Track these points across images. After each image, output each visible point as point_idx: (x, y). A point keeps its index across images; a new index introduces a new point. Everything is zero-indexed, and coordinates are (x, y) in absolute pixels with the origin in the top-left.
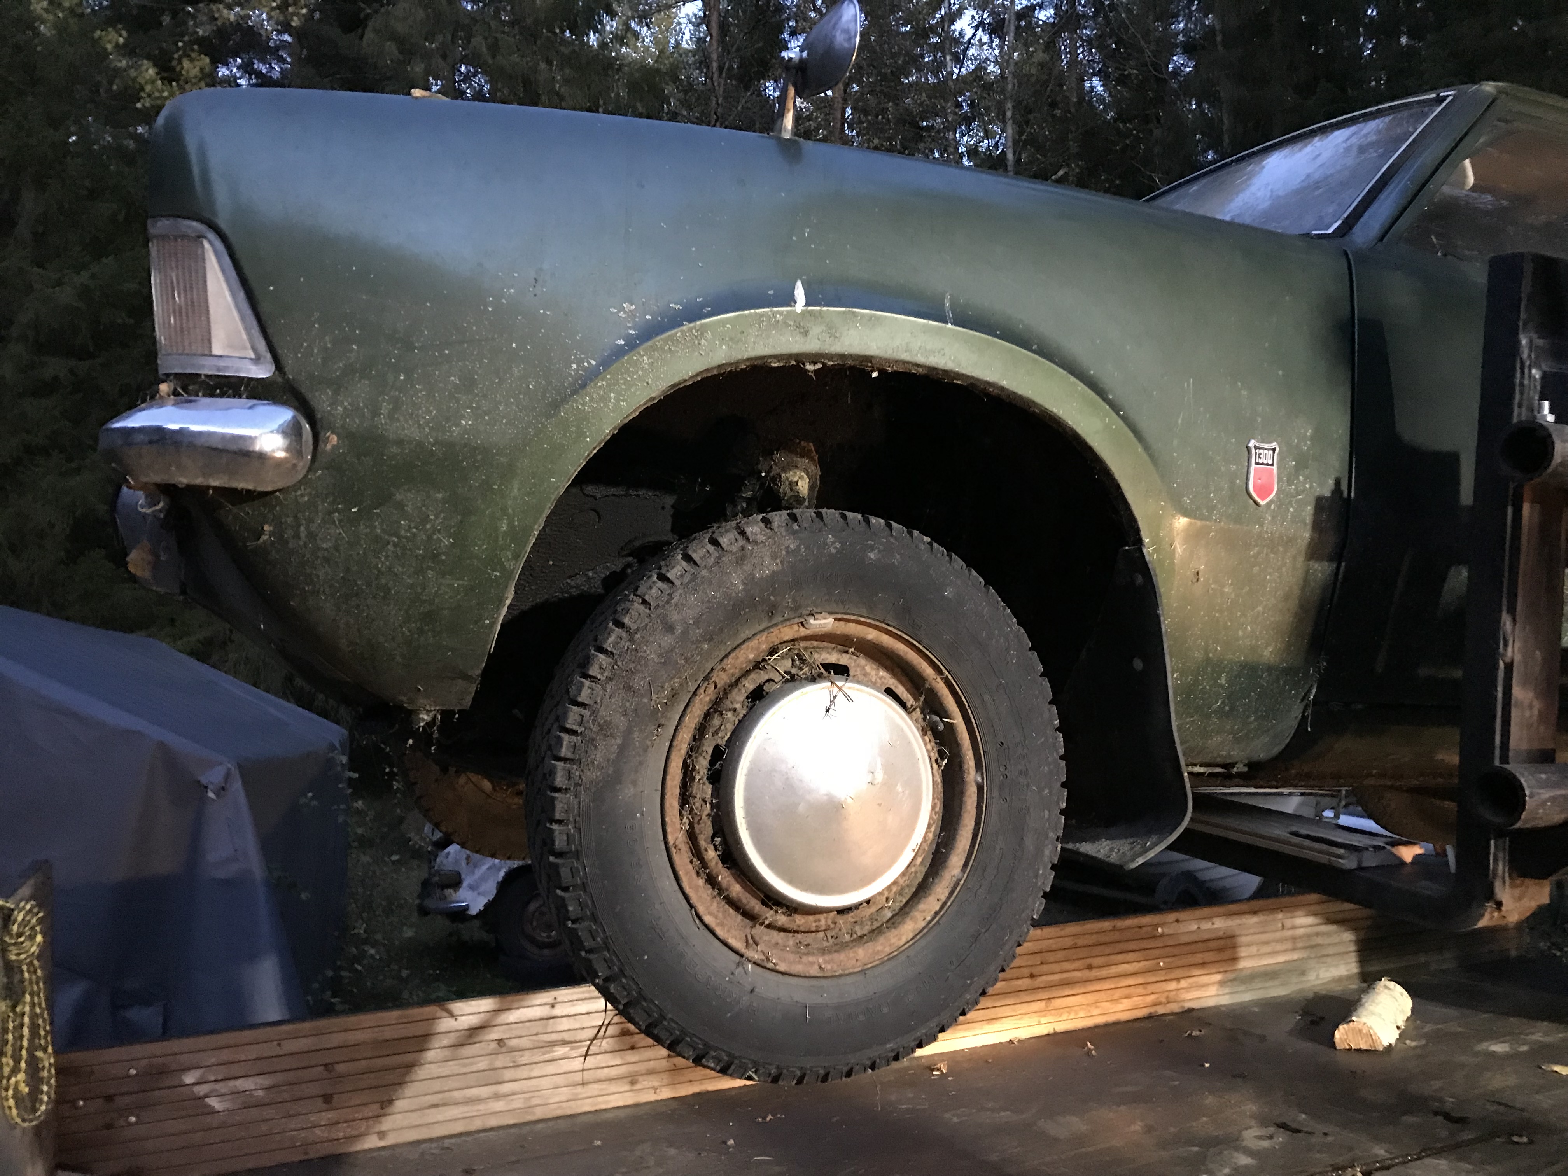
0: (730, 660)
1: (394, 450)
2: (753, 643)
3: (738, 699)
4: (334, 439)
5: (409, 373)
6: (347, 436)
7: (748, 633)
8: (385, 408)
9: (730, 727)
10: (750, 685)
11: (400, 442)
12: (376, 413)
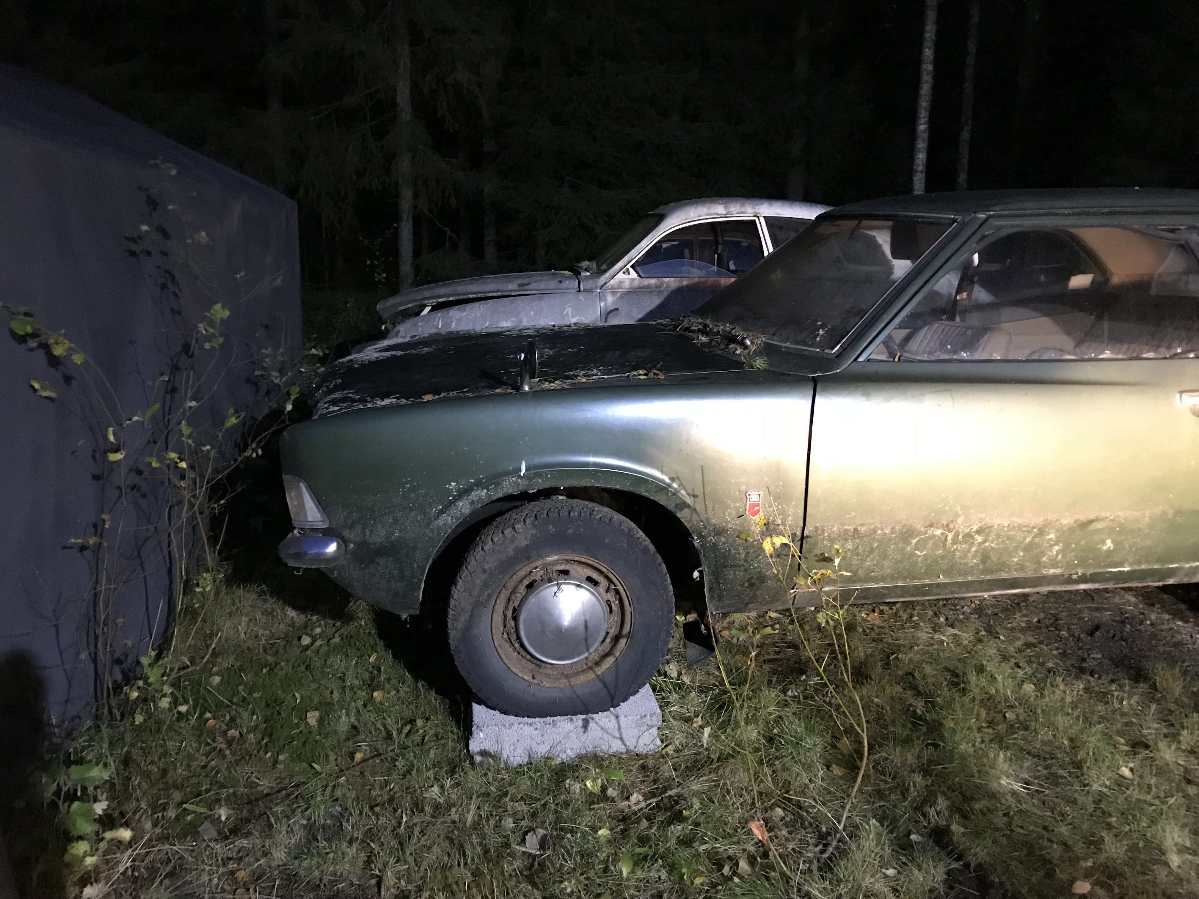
0: (514, 577)
1: (373, 546)
2: (524, 569)
3: (522, 589)
4: (352, 545)
5: (375, 520)
6: (356, 543)
7: (519, 567)
8: (368, 533)
9: (519, 600)
10: (526, 582)
11: (374, 544)
12: (365, 535)
